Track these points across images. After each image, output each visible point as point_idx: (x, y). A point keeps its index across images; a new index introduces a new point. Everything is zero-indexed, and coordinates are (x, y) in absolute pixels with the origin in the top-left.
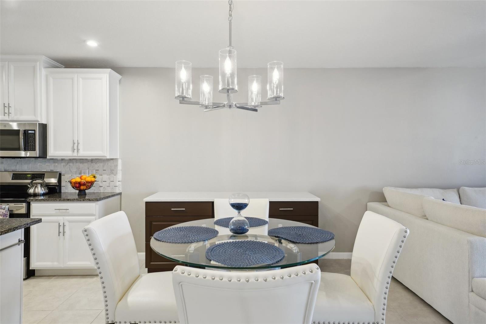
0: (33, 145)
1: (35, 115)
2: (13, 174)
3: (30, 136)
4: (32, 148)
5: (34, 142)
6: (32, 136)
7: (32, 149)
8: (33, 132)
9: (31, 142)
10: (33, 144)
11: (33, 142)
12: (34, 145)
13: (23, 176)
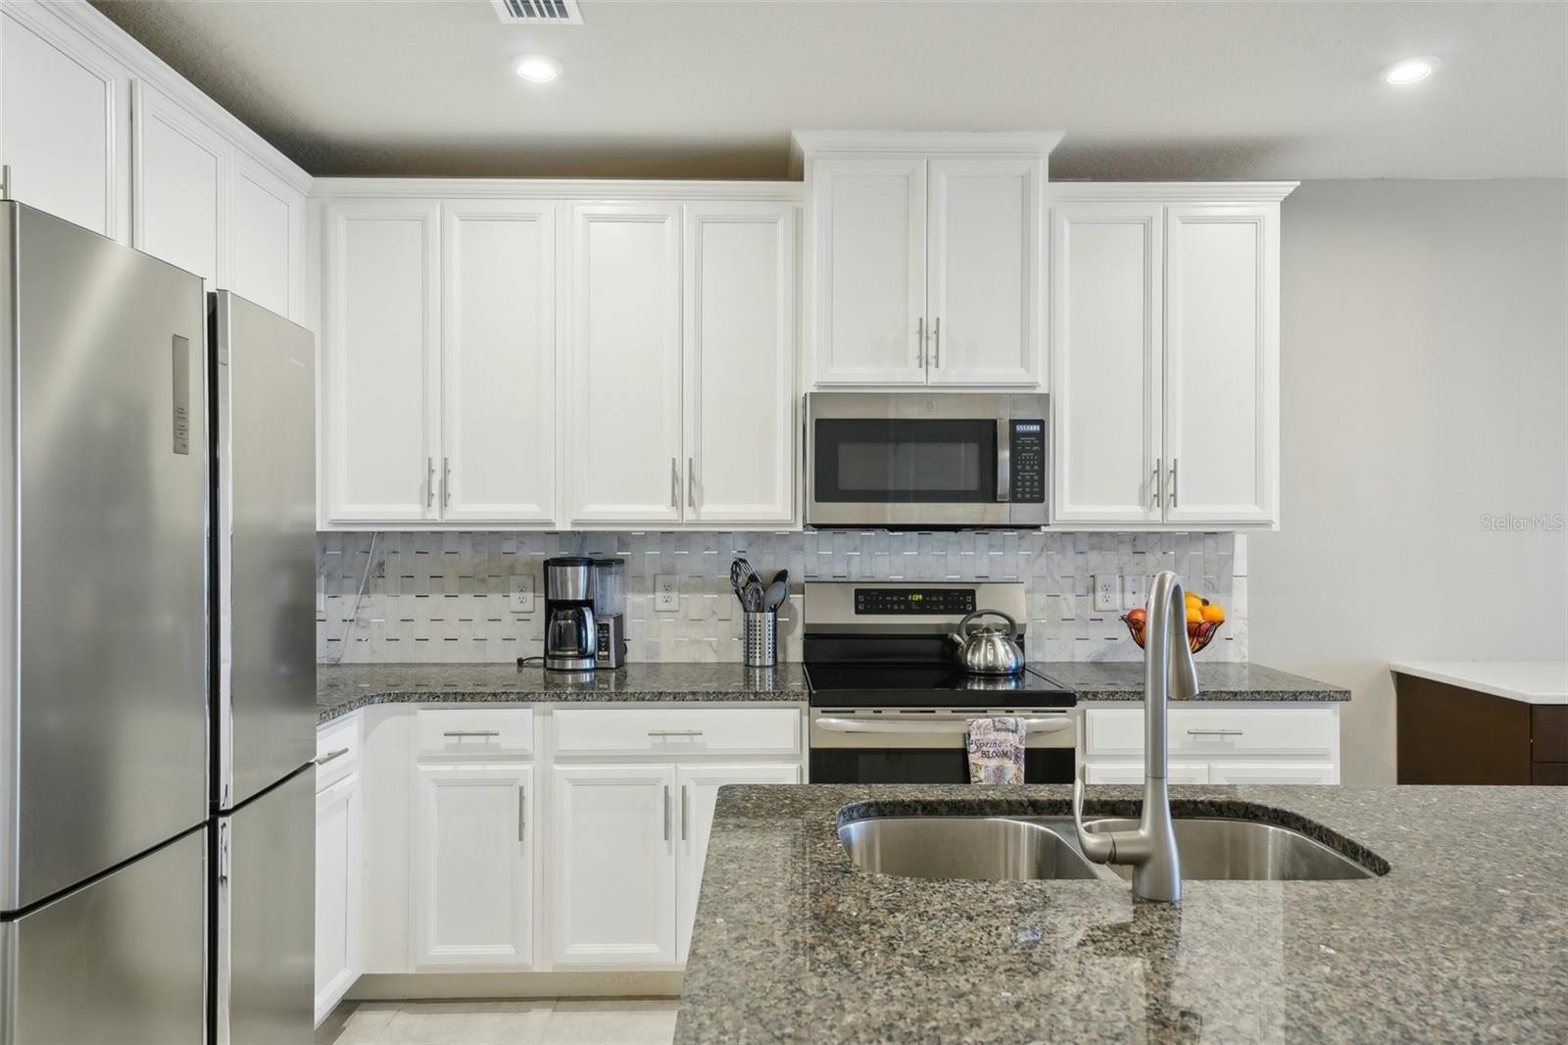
0: (1032, 481)
1: (1024, 362)
2: (856, 590)
3: (1024, 445)
4: (1027, 490)
5: (1036, 467)
6: (1032, 444)
7: (1028, 496)
8: (1036, 428)
9: (1028, 468)
10: (1032, 477)
11: (1032, 466)
12: (1036, 478)
13: (895, 598)
